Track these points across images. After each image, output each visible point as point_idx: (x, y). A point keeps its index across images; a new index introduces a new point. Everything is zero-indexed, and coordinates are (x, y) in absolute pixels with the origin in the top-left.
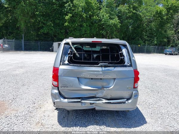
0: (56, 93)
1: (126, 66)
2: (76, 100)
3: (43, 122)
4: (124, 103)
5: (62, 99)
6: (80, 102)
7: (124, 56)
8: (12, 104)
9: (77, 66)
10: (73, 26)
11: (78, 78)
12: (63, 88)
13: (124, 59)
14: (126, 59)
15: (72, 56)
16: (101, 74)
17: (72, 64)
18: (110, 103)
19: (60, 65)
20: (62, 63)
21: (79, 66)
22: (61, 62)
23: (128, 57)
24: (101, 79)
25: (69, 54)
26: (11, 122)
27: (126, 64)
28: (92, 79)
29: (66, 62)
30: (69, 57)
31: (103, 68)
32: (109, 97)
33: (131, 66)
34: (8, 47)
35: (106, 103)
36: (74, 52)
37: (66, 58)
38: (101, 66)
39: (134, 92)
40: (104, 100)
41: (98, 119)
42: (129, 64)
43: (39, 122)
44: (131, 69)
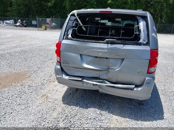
0: (58, 68)
1: (140, 44)
2: (77, 78)
3: (48, 95)
4: (132, 89)
5: (64, 76)
6: (80, 81)
7: (139, 31)
8: (32, 75)
9: (80, 41)
10: (117, 3)
11: (81, 55)
12: (65, 64)
13: (139, 34)
14: (143, 35)
15: (76, 29)
16: (106, 52)
17: (75, 39)
18: (115, 87)
19: (63, 39)
20: (65, 37)
21: (82, 41)
22: (64, 35)
23: (146, 33)
24: (107, 58)
25: (73, 27)
26: (23, 90)
27: (141, 41)
28: (96, 57)
29: (70, 36)
30: (73, 30)
31: (109, 45)
32: (114, 80)
33: (148, 44)
34: (55, 25)
35: (109, 86)
36: (80, 24)
37: (70, 32)
38: (107, 43)
39: (147, 78)
40: (108, 83)
41: (104, 102)
42: (145, 42)
43: (45, 95)
44: (148, 48)
